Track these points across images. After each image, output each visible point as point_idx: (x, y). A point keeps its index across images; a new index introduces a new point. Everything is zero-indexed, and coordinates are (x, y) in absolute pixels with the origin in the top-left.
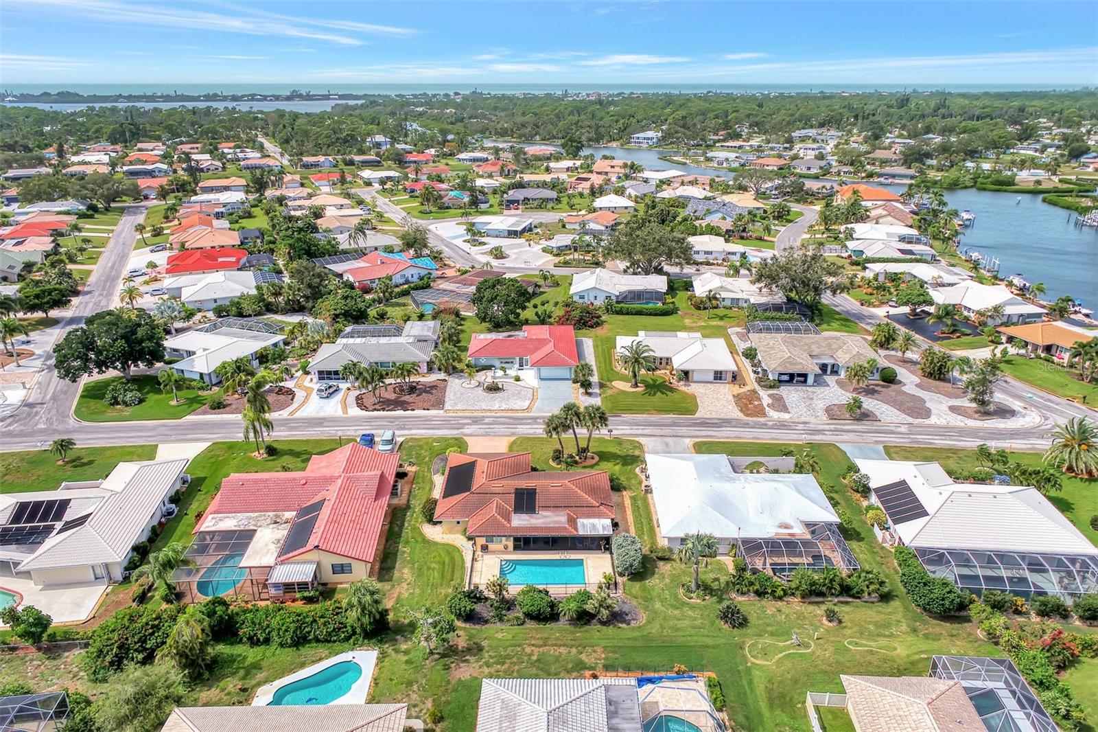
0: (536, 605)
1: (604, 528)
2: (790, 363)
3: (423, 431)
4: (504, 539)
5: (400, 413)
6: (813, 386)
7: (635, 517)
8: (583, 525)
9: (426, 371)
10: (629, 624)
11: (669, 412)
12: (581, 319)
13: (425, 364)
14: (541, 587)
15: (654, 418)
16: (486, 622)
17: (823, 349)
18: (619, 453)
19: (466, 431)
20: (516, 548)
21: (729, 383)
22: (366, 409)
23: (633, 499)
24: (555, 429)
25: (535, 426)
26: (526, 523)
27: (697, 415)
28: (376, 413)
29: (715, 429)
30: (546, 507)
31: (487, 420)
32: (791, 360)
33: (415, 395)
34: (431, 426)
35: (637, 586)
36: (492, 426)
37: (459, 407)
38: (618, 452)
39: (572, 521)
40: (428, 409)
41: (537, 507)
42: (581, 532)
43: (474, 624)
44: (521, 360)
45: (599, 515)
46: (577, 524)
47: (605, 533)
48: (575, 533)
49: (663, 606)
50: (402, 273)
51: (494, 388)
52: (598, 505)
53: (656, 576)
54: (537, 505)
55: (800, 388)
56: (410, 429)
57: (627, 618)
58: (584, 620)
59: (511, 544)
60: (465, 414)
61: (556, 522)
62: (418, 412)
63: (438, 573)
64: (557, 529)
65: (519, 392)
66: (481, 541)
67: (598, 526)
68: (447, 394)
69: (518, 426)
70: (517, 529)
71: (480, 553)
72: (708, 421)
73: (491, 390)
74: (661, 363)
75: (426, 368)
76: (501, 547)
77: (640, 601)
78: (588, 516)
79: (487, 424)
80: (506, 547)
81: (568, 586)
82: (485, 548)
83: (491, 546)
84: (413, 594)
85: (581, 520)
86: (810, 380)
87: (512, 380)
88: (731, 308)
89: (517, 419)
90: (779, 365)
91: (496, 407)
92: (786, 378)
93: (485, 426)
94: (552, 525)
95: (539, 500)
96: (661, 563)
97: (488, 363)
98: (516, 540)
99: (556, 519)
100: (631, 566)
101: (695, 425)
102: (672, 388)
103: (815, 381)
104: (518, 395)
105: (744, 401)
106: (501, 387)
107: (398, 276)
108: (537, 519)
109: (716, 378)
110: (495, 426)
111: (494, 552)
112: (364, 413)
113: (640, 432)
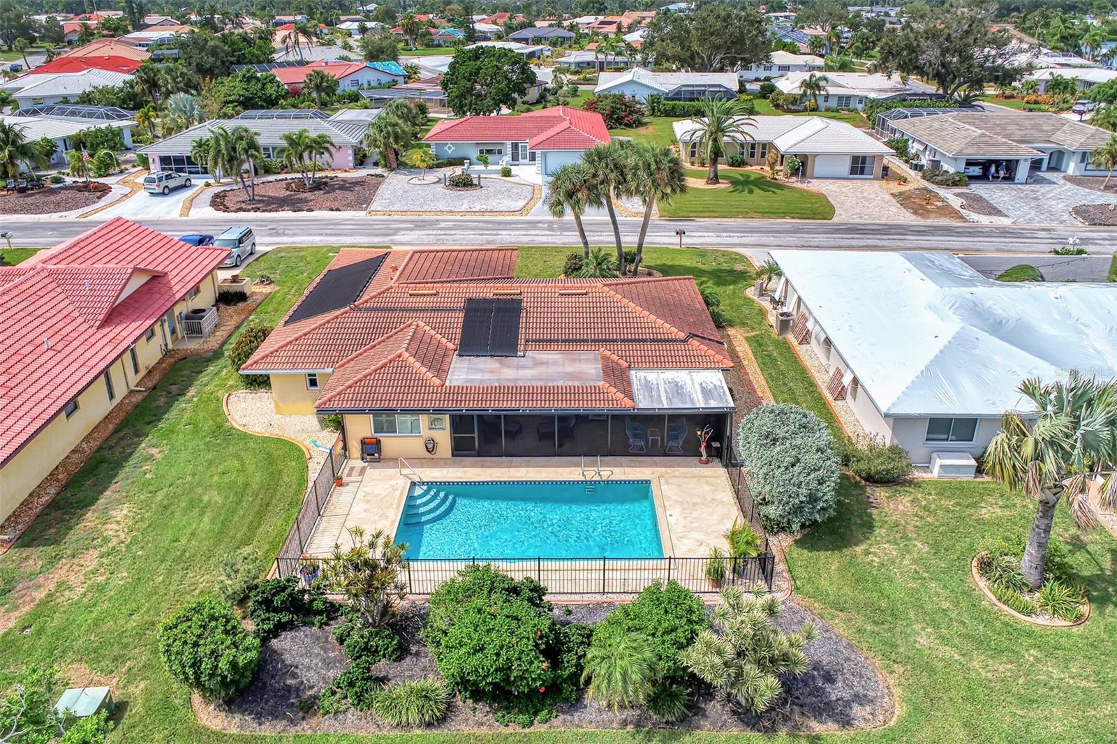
0: (490, 650)
1: (706, 393)
2: (985, 143)
3: (317, 238)
4: (424, 420)
5: (287, 214)
6: (1026, 183)
7: (770, 379)
8: (648, 386)
9: (351, 165)
10: (846, 722)
11: (784, 215)
12: (613, 112)
13: (350, 152)
14: (518, 572)
15: (757, 223)
16: (309, 708)
17: (1028, 131)
18: (703, 267)
19: (397, 238)
20: (461, 449)
21: (877, 179)
22: (226, 209)
23: (757, 343)
24: (570, 195)
25: (532, 233)
26: (487, 376)
27: (835, 220)
28: (241, 215)
29: (879, 236)
30: (544, 342)
31: (442, 225)
32: (987, 139)
33: (322, 192)
34: (337, 232)
35: (830, 563)
36: (453, 232)
37: (398, 207)
38: (700, 266)
39: (617, 375)
40: (338, 210)
41: (521, 341)
42: (643, 403)
43: (259, 717)
44: (515, 147)
45: (691, 363)
46: (629, 382)
47: (713, 404)
48: (627, 403)
49: (944, 640)
50: (354, 77)
51: (464, 183)
52: (682, 335)
53: (880, 532)
54: (522, 337)
55: (1006, 186)
56: (295, 235)
57: (836, 692)
58: (679, 707)
59: (444, 438)
60: (404, 218)
61: (572, 376)
62: (317, 214)
63: (213, 521)
64: (573, 391)
65: (508, 190)
66: (360, 427)
67: (689, 387)
68: (378, 192)
69: (500, 232)
70: (459, 391)
71: (359, 464)
72: (859, 227)
73: (457, 185)
74: (752, 155)
75: (351, 158)
76: (415, 445)
77: (860, 621)
78: (659, 363)
79: (441, 229)
80: (431, 446)
81: (609, 564)
82: (372, 450)
83: (390, 443)
84: (101, 588)
85: (641, 374)
86: (1022, 172)
87: (499, 176)
88: (838, 111)
89: (500, 223)
90: (968, 145)
91: (465, 207)
92: (977, 171)
93: (440, 232)
94: (560, 383)
95: (528, 325)
96: (879, 494)
97: (458, 155)
98: (460, 423)
99: (570, 368)
100: (813, 499)
101: (837, 231)
102: (778, 184)
103: (1029, 176)
104: (508, 193)
105: (917, 201)
106: (476, 181)
107: (348, 81)
108: (518, 367)
109: (853, 171)
110: (456, 232)
111: (394, 461)
112: (220, 215)
113: (736, 240)
